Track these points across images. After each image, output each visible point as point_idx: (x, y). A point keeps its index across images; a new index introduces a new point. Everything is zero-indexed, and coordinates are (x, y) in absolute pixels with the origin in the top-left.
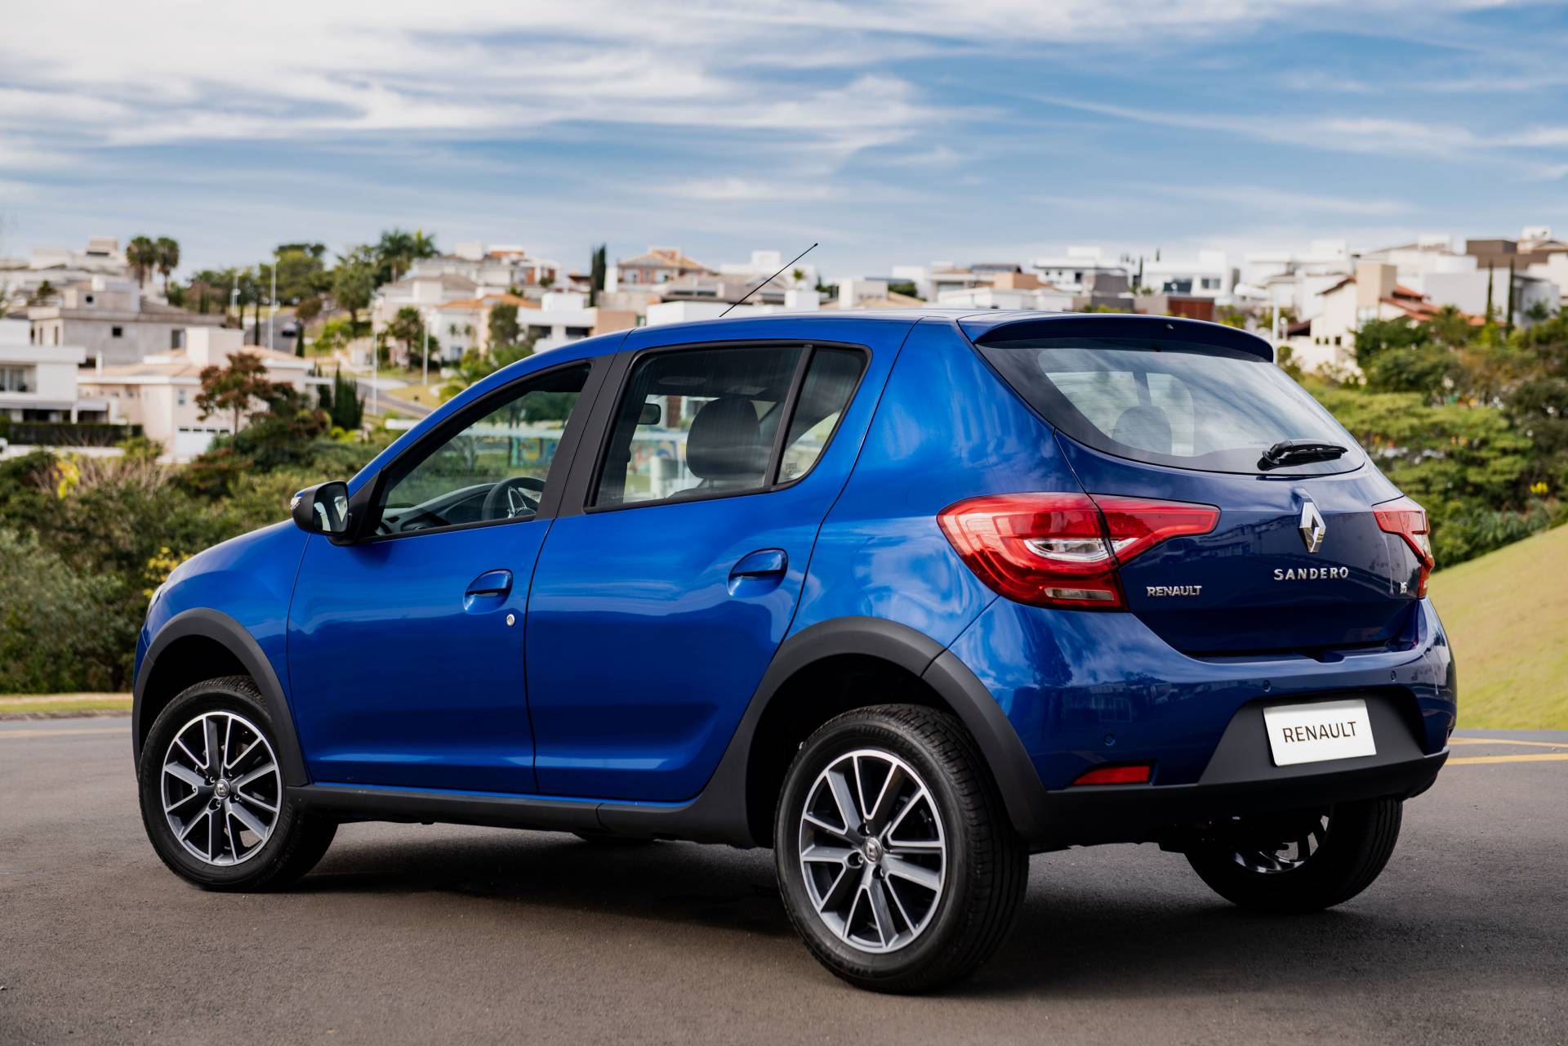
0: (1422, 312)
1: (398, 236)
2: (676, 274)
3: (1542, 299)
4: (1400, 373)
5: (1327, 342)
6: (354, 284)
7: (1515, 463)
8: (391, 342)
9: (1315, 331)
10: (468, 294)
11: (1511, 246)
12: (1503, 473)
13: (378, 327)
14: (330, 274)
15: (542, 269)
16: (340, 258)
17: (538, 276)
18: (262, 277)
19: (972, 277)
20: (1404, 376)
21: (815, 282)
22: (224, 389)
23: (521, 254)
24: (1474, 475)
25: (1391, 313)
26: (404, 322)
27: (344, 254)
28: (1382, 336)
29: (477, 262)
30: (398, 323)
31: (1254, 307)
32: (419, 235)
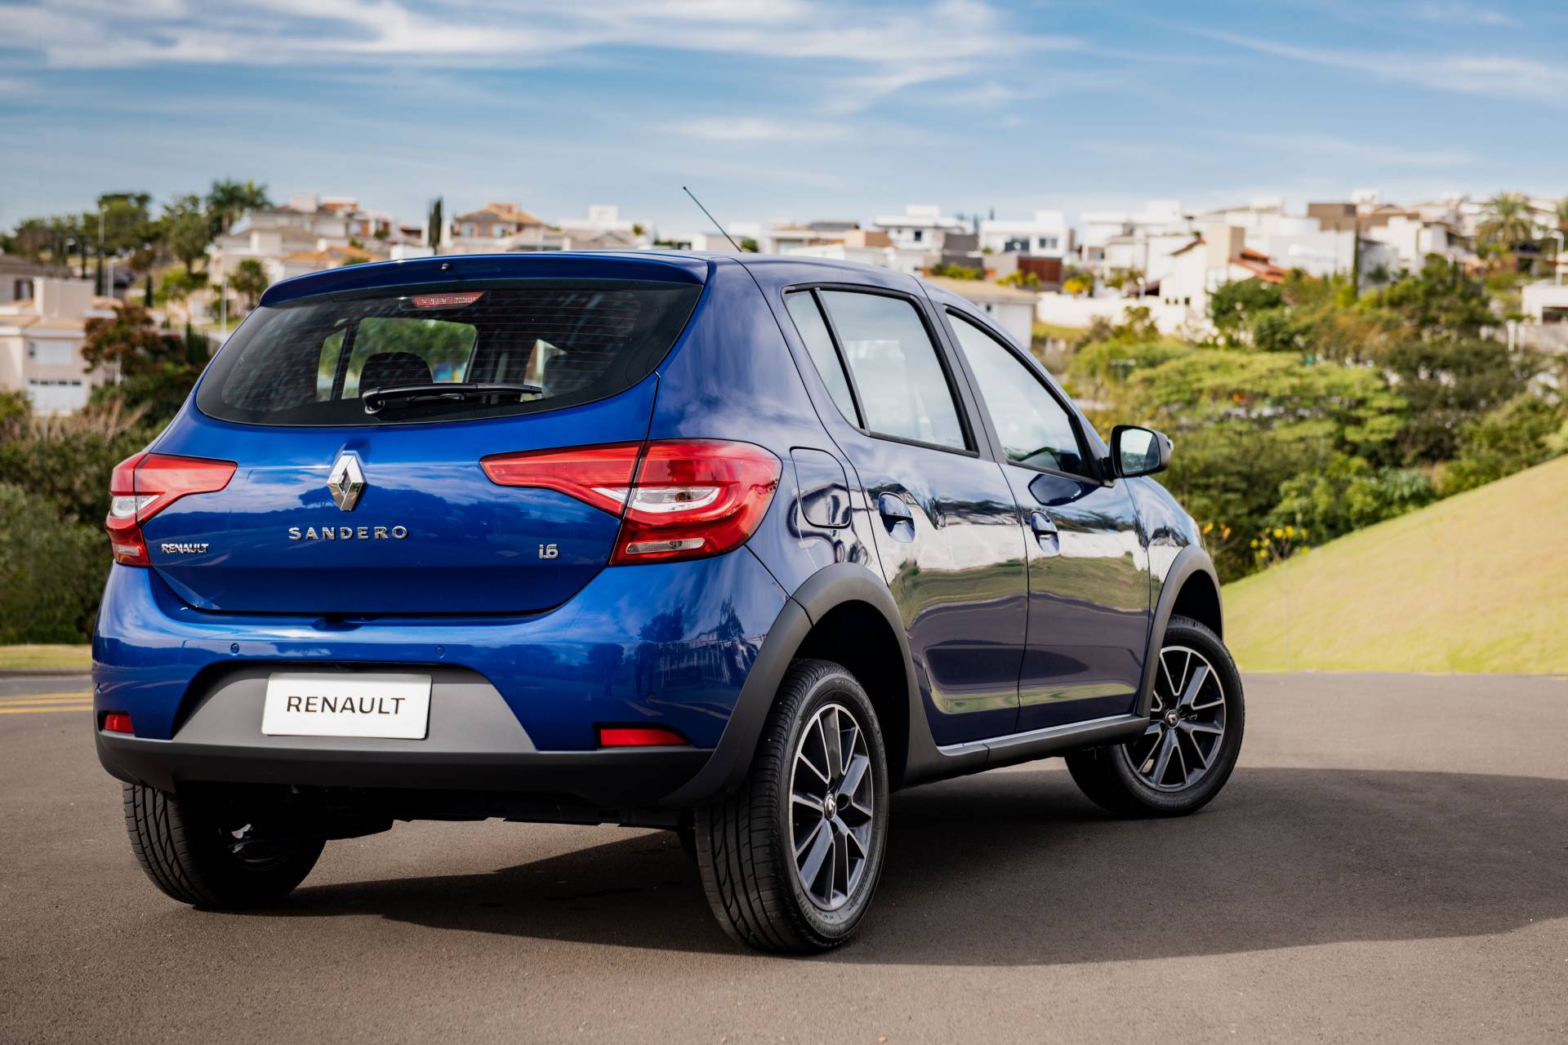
0: (1270, 273)
1: (230, 187)
2: (513, 229)
3: (1383, 262)
4: (1274, 333)
5: (1176, 302)
6: (189, 235)
7: (1392, 423)
8: (232, 295)
9: (1163, 291)
10: (308, 247)
11: (1351, 209)
12: (1381, 432)
13: (217, 277)
14: (156, 224)
15: (377, 222)
16: (167, 208)
17: (372, 228)
18: (86, 227)
19: (811, 235)
20: (1279, 337)
21: (652, 239)
22: (110, 341)
23: (354, 206)
24: (1352, 434)
25: (1242, 273)
26: (247, 275)
27: (171, 203)
28: (1238, 296)
29: (311, 214)
30: (240, 275)
31: (1094, 267)
32: (250, 186)
